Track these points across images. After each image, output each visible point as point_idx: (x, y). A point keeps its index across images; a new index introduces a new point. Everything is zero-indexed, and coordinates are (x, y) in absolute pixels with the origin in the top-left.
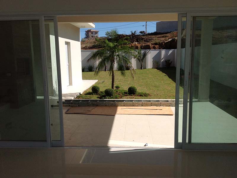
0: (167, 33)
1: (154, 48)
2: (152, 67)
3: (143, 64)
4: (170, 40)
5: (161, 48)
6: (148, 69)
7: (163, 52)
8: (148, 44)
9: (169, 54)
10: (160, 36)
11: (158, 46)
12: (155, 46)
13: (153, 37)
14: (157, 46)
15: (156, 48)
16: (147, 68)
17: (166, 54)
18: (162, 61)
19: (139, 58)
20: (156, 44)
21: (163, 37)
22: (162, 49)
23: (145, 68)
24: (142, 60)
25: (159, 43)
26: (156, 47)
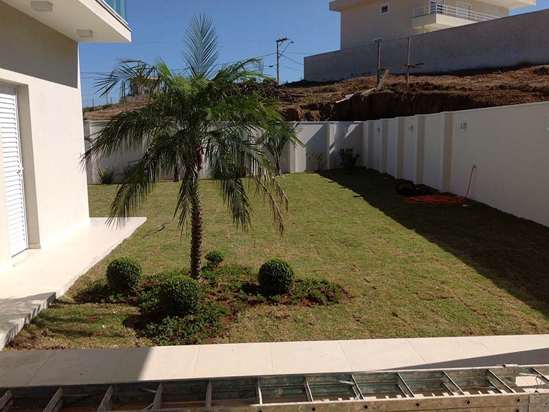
0: (332, 83)
1: (308, 117)
2: (305, 168)
3: (282, 160)
4: (348, 97)
5: (326, 118)
6: (296, 173)
7: (333, 128)
8: (292, 106)
9: (347, 134)
10: (316, 88)
11: (318, 112)
12: (311, 112)
13: (300, 91)
14: (314, 113)
15: (312, 117)
16: (291, 172)
17: (341, 133)
18: (331, 152)
19: (272, 143)
20: (312, 107)
21: (325, 91)
22: (329, 120)
23: (287, 172)
24: (279, 149)
25: (321, 104)
26: (314, 115)
